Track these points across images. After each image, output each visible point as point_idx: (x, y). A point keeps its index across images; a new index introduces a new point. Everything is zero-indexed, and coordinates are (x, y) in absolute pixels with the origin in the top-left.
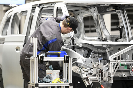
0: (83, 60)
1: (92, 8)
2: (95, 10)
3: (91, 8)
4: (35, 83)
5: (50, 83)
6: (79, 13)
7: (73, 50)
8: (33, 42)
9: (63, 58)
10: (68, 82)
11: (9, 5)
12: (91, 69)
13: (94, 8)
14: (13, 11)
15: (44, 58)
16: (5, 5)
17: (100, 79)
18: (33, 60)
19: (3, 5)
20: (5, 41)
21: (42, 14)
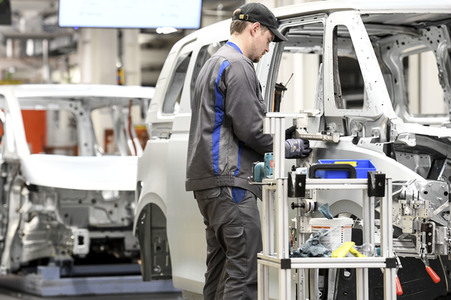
0: (418, 187)
1: (433, 29)
2: (441, 33)
3: (429, 30)
4: (281, 257)
5: (326, 258)
6: (390, 45)
7: (388, 155)
8: (273, 132)
9: (366, 180)
10: (379, 254)
11: (155, 29)
12: (445, 216)
13: (439, 27)
14: (195, 40)
15: (308, 180)
16: (143, 31)
17: (422, 249)
18: (271, 187)
19: (138, 31)
20: (174, 129)
21: (286, 48)
